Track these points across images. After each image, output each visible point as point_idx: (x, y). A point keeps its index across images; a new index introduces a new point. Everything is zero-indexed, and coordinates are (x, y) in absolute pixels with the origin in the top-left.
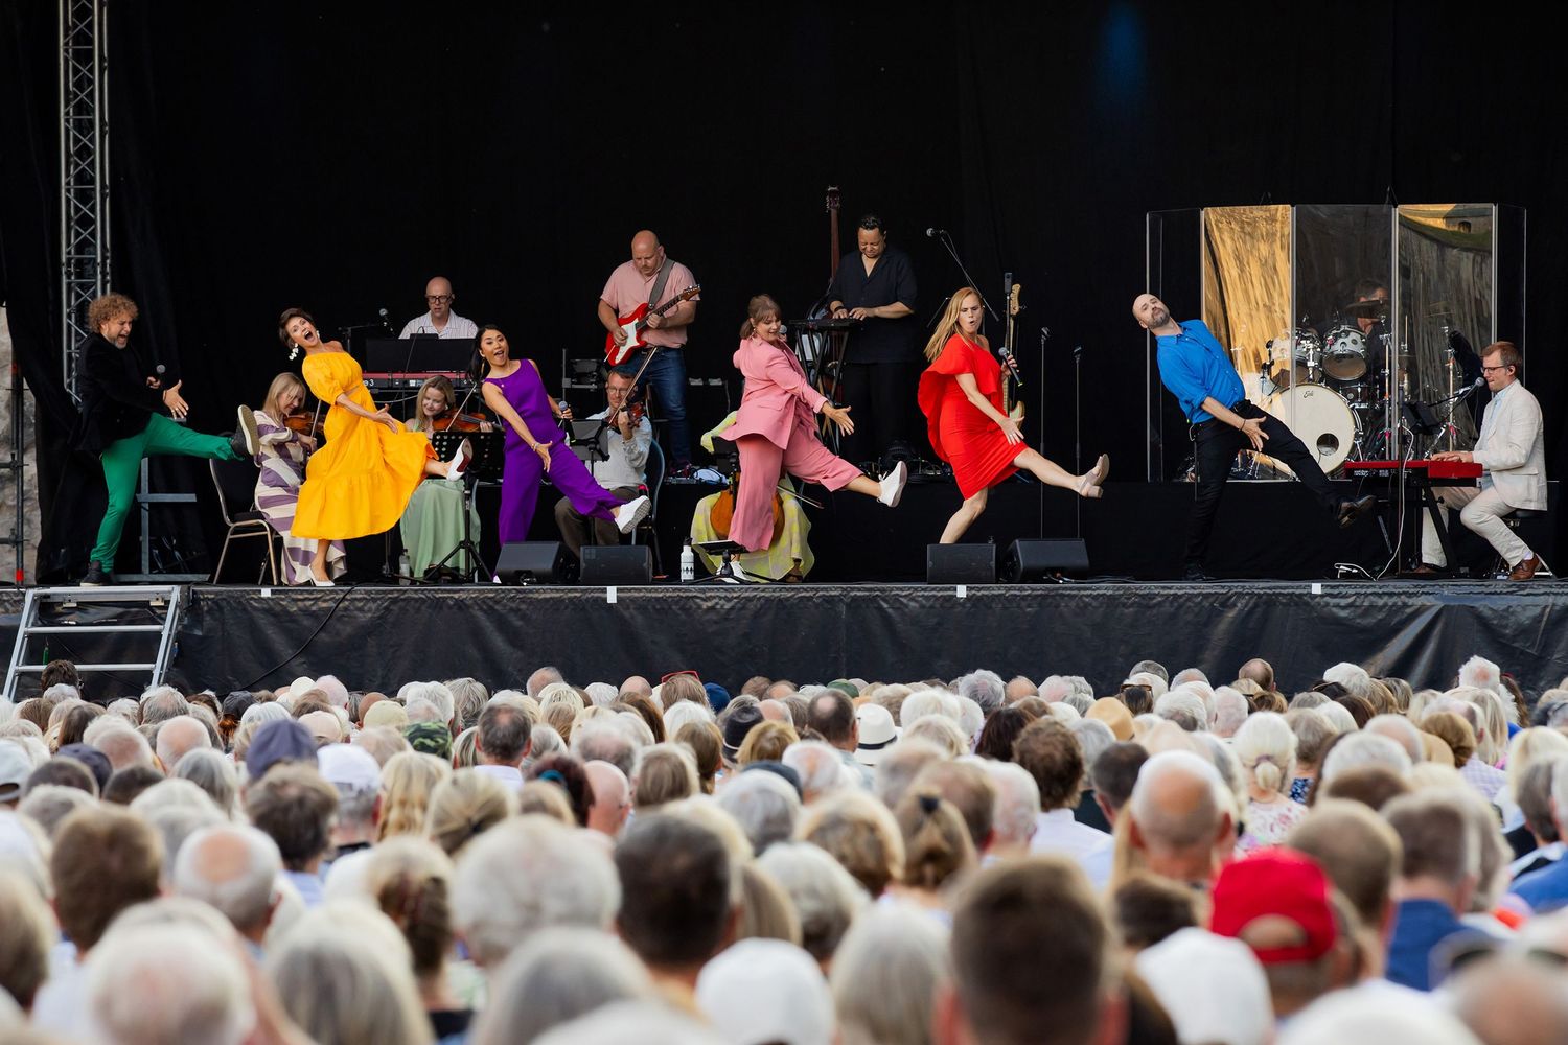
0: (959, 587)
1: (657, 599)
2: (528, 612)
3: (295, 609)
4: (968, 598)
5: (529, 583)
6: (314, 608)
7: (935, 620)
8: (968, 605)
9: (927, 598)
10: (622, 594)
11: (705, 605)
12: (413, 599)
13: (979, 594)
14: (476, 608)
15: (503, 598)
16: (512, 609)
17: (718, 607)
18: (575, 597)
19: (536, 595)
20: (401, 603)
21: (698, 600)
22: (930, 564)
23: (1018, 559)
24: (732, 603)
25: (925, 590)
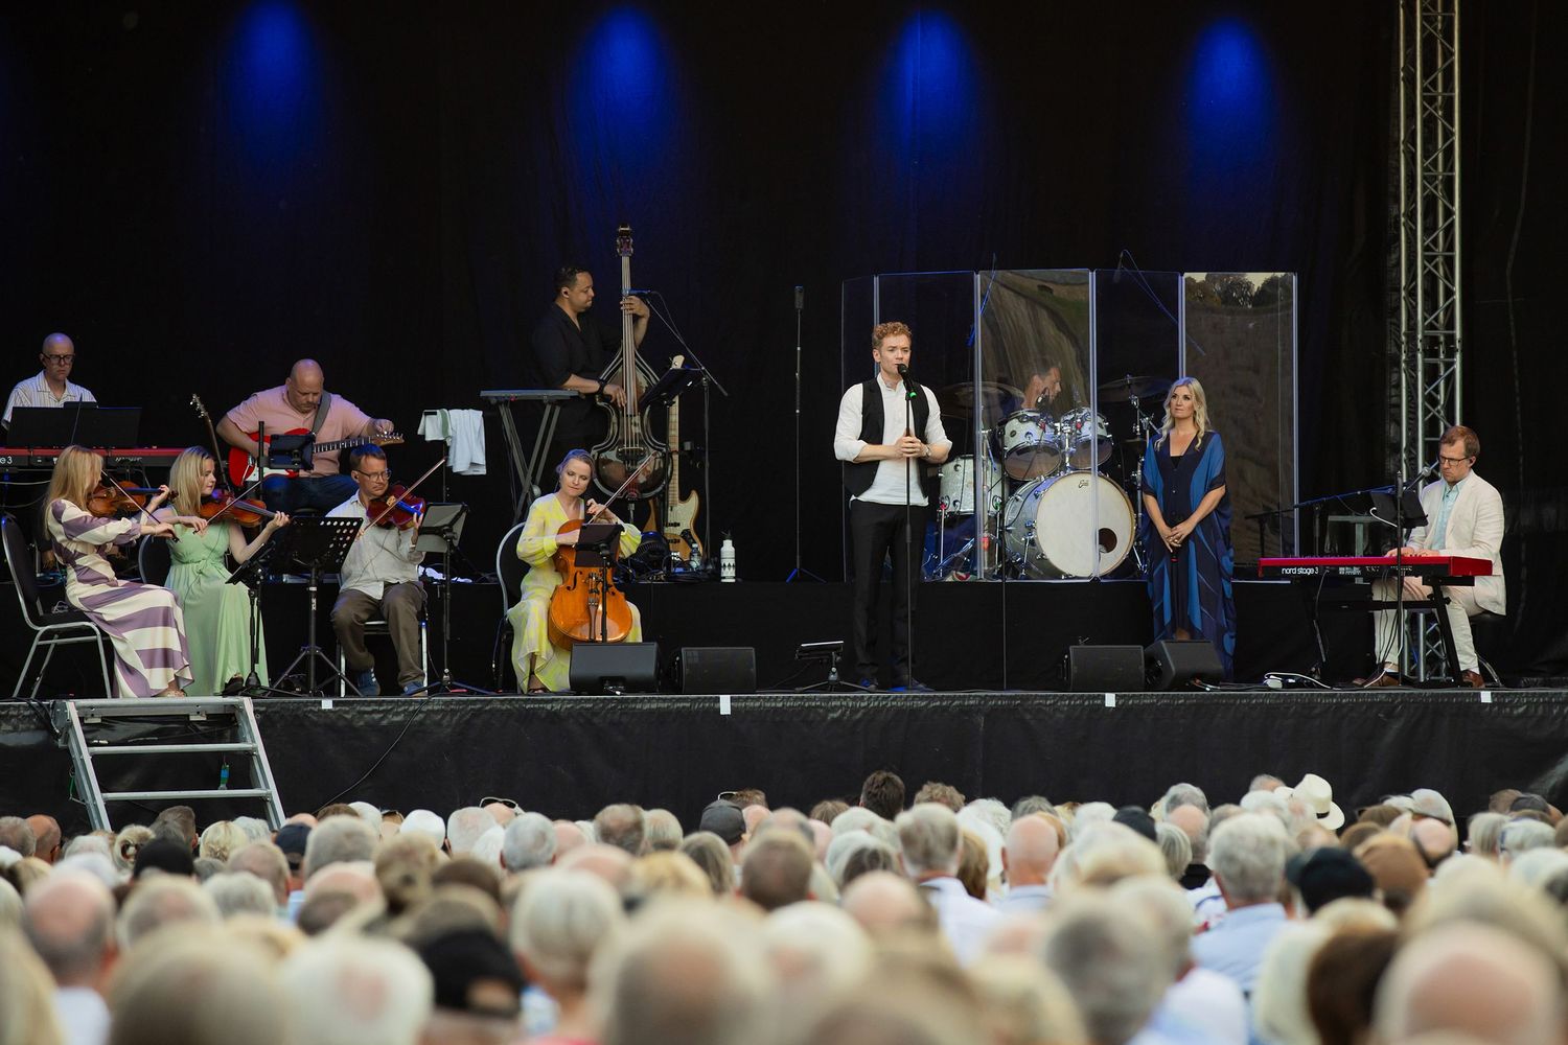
0: (1107, 695)
1: (776, 709)
3: (362, 723)
4: (1118, 708)
5: (623, 692)
6: (384, 723)
7: (1083, 733)
8: (1120, 716)
9: (1074, 707)
10: (736, 705)
11: (831, 716)
13: (1130, 702)
15: (600, 709)
16: (613, 724)
17: (845, 718)
18: (684, 707)
19: (639, 706)
21: (822, 711)
22: (1074, 669)
23: (1165, 662)
24: (859, 715)
25: (1070, 698)
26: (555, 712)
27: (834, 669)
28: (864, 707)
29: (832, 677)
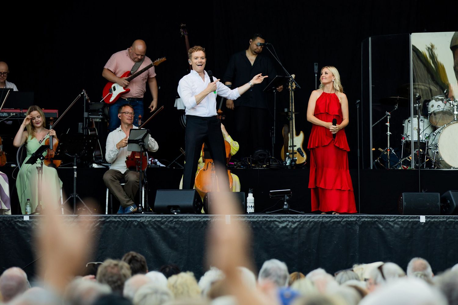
0: (421, 216)
1: (254, 222)
2: (180, 229)
4: (426, 223)
5: (178, 213)
7: (408, 235)
8: (427, 226)
9: (404, 222)
11: (281, 225)
12: (114, 221)
13: (433, 220)
14: (150, 227)
15: (165, 221)
16: (171, 228)
17: (288, 227)
18: (207, 221)
19: (184, 220)
20: (106, 224)
21: (277, 223)
22: (404, 204)
23: (451, 201)
24: (296, 225)
25: (402, 218)
26: (142, 223)
27: (285, 203)
28: (298, 222)
29: (285, 207)
